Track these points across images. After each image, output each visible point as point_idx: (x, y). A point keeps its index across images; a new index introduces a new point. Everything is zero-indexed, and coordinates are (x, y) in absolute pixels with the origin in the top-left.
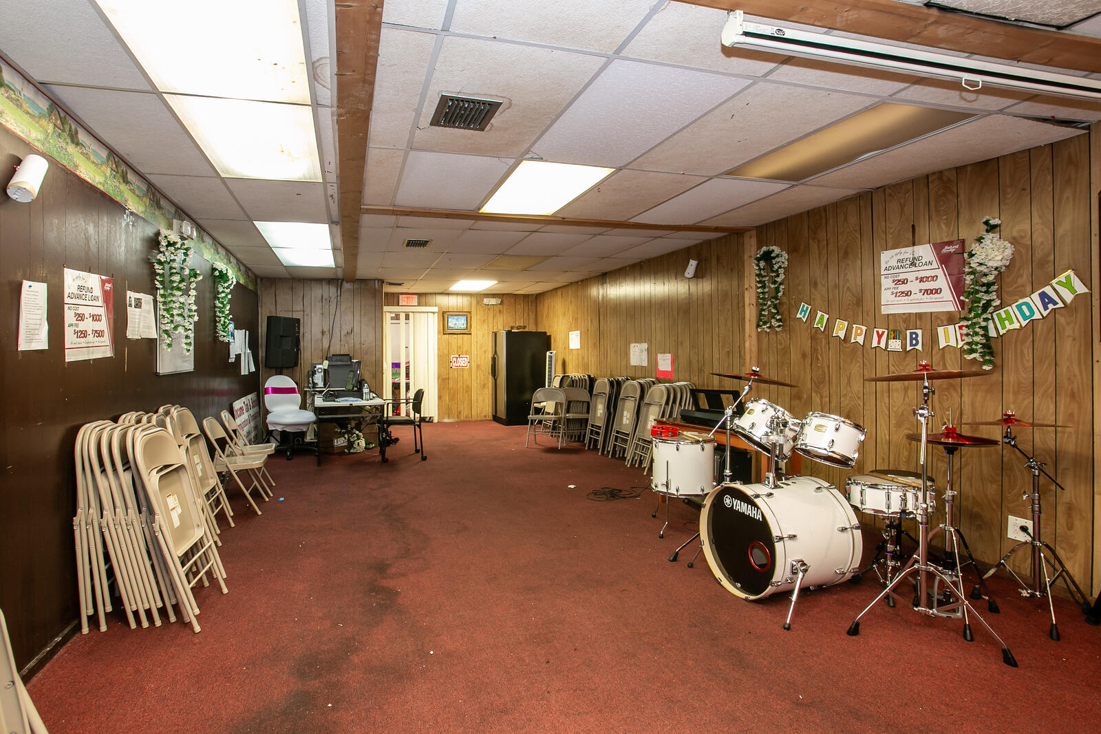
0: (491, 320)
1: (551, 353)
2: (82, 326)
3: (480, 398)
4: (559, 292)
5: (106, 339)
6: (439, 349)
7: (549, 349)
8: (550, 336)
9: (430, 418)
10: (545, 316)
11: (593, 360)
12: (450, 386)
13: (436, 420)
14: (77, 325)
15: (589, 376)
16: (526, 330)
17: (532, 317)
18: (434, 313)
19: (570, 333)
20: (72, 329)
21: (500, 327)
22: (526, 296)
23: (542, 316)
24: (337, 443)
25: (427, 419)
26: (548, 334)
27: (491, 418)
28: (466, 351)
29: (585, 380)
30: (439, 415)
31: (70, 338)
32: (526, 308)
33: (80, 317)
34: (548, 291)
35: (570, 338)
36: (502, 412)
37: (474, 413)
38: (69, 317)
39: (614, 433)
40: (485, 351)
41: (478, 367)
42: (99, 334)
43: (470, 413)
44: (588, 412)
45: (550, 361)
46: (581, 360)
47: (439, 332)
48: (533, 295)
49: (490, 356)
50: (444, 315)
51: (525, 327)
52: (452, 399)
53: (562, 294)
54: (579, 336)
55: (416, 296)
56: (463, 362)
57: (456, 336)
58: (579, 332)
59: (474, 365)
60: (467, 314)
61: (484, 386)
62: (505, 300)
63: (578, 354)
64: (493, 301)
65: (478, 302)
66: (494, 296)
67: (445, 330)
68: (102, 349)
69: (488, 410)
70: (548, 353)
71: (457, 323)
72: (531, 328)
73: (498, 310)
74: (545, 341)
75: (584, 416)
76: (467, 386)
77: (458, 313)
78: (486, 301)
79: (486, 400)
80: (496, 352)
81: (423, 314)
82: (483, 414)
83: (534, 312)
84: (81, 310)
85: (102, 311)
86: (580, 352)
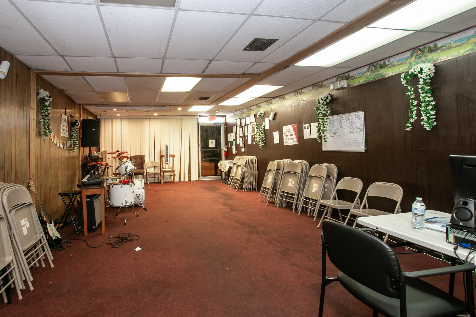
2: (287, 138)
5: (295, 140)
14: (286, 138)
20: (285, 139)
31: (285, 141)
33: (287, 136)
38: (284, 136)
42: (293, 139)
68: (295, 142)
84: (287, 134)
85: (293, 133)
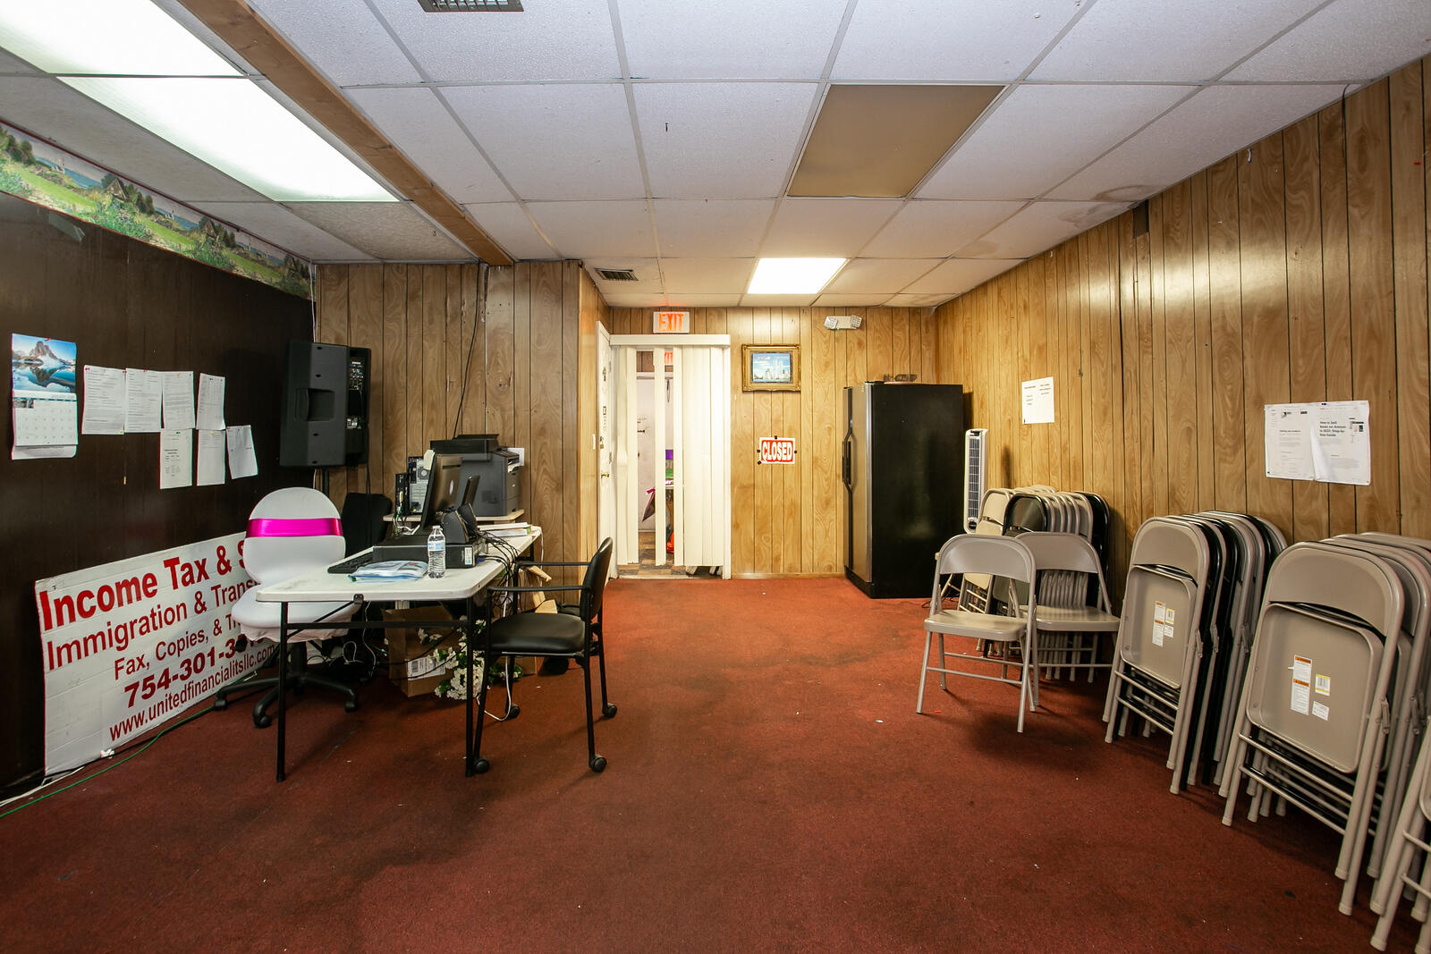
0: (841, 362)
1: (977, 433)
3: (819, 528)
4: (993, 292)
6: (734, 425)
7: (968, 424)
8: (970, 395)
9: (718, 568)
10: (956, 351)
11: (1098, 455)
12: (758, 502)
13: (727, 574)
15: (1090, 498)
16: (917, 381)
17: (929, 354)
18: (722, 347)
19: (1025, 384)
21: (862, 377)
22: (914, 312)
23: (952, 350)
24: (415, 669)
25: (712, 571)
26: (966, 391)
27: (841, 571)
28: (790, 429)
29: (1081, 509)
30: (733, 563)
32: (916, 338)
34: (963, 295)
35: (1024, 398)
36: (864, 568)
37: (806, 560)
39: (1240, 735)
40: (830, 429)
41: (815, 461)
43: (798, 562)
44: (1116, 612)
45: (975, 453)
46: (1057, 451)
47: (734, 388)
48: (929, 308)
49: (841, 438)
50: (745, 352)
51: (913, 377)
52: (761, 529)
53: (999, 293)
54: (1051, 391)
55: (686, 315)
56: (782, 452)
57: (768, 396)
58: (1050, 380)
59: (806, 459)
60: (791, 350)
61: (828, 502)
62: (870, 321)
63: (1049, 438)
64: (845, 322)
65: (813, 325)
66: (847, 310)
67: (747, 385)
69: (834, 557)
70: (968, 433)
71: (770, 369)
72: (926, 377)
73: (856, 342)
74: (959, 406)
75: (1103, 621)
76: (792, 503)
77: (771, 348)
78: (830, 321)
79: (832, 534)
80: (850, 431)
81: (700, 351)
82: (826, 564)
83: (933, 347)
86: (1055, 433)
